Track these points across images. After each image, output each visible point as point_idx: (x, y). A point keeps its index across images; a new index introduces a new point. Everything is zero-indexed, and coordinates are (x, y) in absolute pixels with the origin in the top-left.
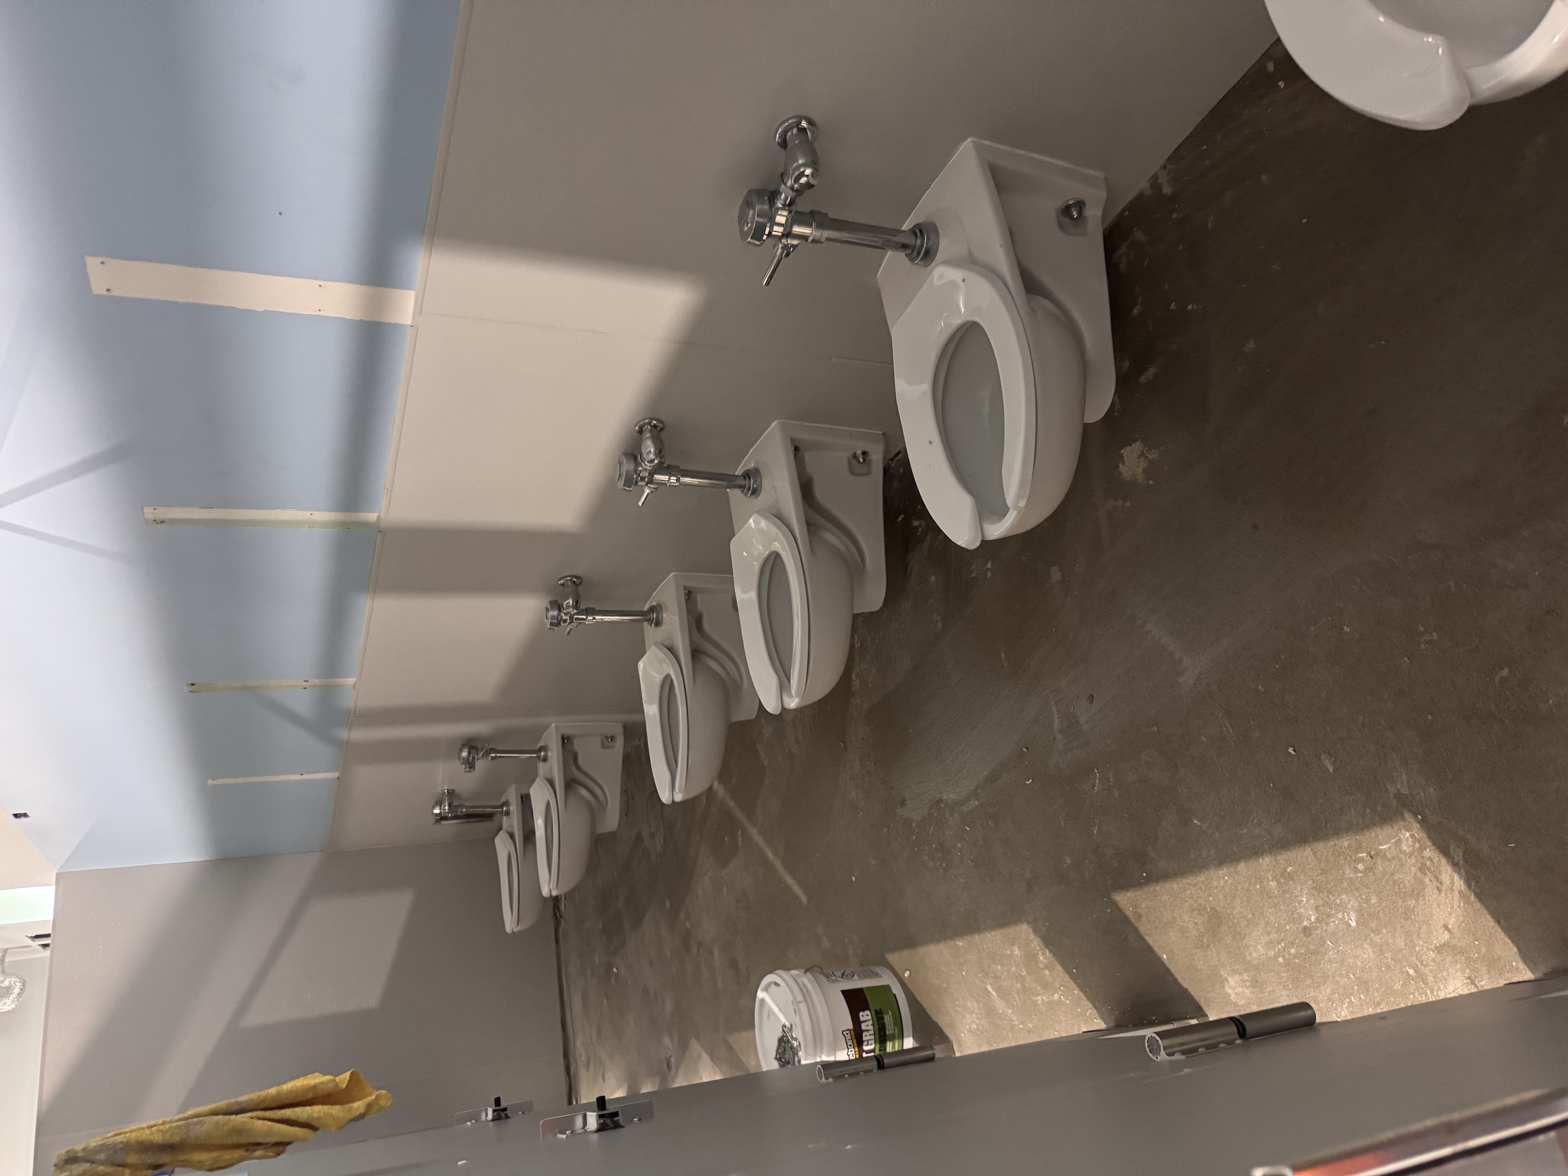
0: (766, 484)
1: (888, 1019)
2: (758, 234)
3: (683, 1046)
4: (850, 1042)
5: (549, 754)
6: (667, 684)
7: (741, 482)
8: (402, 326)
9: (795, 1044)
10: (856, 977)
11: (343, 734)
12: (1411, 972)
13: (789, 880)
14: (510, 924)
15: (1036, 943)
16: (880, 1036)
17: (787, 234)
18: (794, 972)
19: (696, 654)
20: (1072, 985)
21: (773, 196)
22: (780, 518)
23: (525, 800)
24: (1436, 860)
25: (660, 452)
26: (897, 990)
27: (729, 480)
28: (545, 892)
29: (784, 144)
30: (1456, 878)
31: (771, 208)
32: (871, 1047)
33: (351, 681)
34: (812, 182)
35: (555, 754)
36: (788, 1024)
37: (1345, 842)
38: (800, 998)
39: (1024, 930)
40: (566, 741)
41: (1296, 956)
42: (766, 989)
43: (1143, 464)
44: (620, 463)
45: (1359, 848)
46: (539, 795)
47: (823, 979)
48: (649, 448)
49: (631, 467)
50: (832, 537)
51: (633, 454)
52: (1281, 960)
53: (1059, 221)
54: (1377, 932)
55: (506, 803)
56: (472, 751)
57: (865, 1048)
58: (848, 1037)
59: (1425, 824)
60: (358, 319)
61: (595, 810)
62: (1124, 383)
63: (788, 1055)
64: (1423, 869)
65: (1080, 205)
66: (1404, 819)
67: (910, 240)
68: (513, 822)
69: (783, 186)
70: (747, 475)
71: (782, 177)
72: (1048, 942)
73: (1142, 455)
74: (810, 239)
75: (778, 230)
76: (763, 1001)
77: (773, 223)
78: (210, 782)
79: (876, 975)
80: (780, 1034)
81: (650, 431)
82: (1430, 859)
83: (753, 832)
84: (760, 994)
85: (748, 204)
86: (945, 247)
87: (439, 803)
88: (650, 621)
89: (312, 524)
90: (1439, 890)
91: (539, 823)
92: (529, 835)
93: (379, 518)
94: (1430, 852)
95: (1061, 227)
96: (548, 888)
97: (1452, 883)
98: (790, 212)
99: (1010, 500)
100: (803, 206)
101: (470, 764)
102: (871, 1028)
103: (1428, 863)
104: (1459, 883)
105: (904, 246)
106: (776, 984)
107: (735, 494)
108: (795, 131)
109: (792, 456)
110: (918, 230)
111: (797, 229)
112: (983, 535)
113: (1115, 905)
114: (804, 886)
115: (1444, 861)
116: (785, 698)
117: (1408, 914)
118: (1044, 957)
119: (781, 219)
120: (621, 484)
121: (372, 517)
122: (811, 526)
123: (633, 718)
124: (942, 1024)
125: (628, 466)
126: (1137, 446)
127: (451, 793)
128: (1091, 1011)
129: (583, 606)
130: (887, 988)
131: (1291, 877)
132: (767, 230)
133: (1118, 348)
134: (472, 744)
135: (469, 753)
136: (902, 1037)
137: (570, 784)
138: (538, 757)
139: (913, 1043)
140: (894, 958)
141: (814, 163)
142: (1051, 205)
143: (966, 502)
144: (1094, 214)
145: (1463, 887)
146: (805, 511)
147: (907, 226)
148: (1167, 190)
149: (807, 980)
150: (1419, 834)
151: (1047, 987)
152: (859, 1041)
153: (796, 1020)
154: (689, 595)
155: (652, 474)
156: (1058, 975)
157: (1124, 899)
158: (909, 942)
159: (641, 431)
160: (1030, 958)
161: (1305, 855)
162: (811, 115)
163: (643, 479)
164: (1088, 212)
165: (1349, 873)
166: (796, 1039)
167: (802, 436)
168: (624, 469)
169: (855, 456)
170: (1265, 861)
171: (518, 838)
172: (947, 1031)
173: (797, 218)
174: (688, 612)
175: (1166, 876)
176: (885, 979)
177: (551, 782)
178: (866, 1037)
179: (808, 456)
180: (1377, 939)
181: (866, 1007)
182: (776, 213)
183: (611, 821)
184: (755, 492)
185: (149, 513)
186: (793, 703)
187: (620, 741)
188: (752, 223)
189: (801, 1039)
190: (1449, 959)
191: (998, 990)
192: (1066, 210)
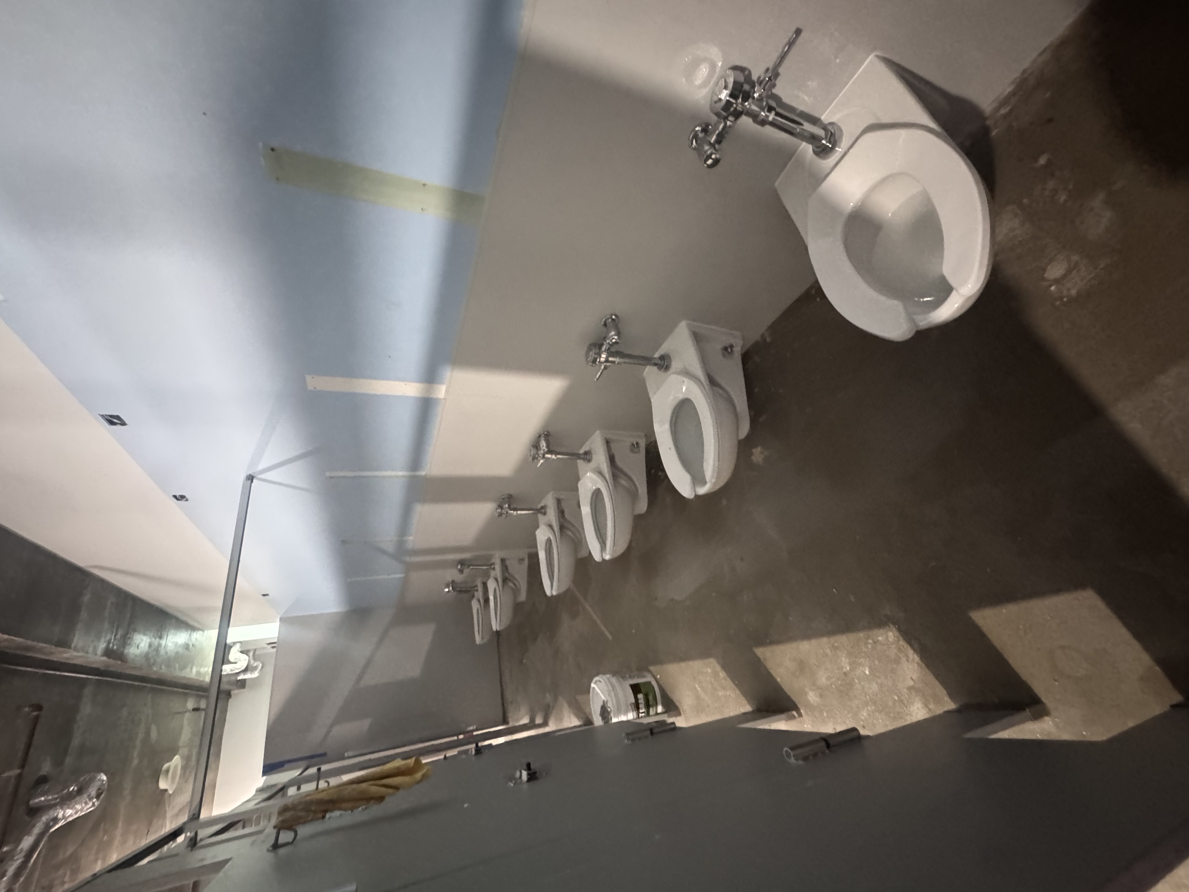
0: (594, 457)
1: (651, 698)
2: (594, 361)
3: (555, 699)
4: (634, 709)
5: (496, 566)
6: (549, 541)
7: (582, 456)
8: (440, 399)
9: (609, 710)
10: (636, 677)
11: (408, 559)
12: (896, 698)
13: (603, 628)
14: (478, 640)
15: (718, 668)
16: (647, 705)
17: (607, 361)
18: (608, 676)
19: (562, 528)
20: (736, 688)
21: (601, 346)
22: (600, 473)
23: (485, 585)
24: (905, 647)
25: (548, 446)
26: (654, 683)
27: (578, 456)
28: (494, 629)
29: (605, 325)
30: (916, 656)
31: (600, 351)
32: (643, 711)
33: (411, 538)
34: (617, 341)
35: (498, 567)
36: (605, 700)
37: (861, 635)
38: (611, 688)
39: (712, 661)
40: (503, 561)
41: (841, 685)
42: (595, 683)
43: (762, 456)
44: (530, 450)
45: (868, 638)
46: (492, 585)
47: (621, 679)
48: (543, 444)
49: (535, 451)
50: (623, 482)
51: (536, 446)
52: (833, 686)
53: (722, 353)
54: (879, 677)
55: (476, 586)
56: (462, 566)
57: (641, 711)
58: (633, 707)
59: (899, 630)
60: (421, 397)
61: (516, 592)
62: (754, 421)
63: (606, 715)
64: (899, 650)
65: (732, 346)
66: (889, 627)
67: (659, 362)
68: (479, 594)
69: (605, 342)
70: (586, 453)
71: (605, 339)
72: (724, 667)
73: (762, 453)
74: (616, 363)
75: (603, 360)
76: (594, 688)
77: (600, 357)
78: (349, 579)
79: (644, 677)
80: (602, 704)
81: (544, 437)
82: (903, 646)
83: (587, 607)
84: (593, 685)
85: (589, 349)
86: (676, 365)
87: (448, 586)
88: (541, 513)
89: (397, 477)
90: (908, 661)
91: (491, 598)
92: (487, 600)
93: (426, 473)
94: (902, 643)
95: (724, 356)
96: (495, 626)
97: (914, 657)
98: (608, 353)
99: (708, 479)
100: (613, 349)
101: (461, 571)
102: (643, 702)
103: (902, 648)
104: (917, 658)
105: (655, 364)
106: (600, 681)
107: (580, 462)
108: (610, 320)
109: (605, 445)
110: (662, 358)
111: (611, 359)
112: (695, 493)
113: (755, 654)
114: (611, 633)
115: (909, 647)
116: (604, 555)
117: (893, 671)
118: (722, 674)
119: (604, 356)
120: (531, 459)
121: (423, 473)
122: (615, 477)
123: (532, 550)
124: (675, 700)
125: (533, 451)
126: (759, 449)
127: (453, 582)
128: (745, 702)
129: (512, 507)
130: (649, 683)
131: (837, 648)
132: (598, 360)
133: (750, 406)
134: (462, 562)
135: (461, 567)
136: (656, 705)
137: (505, 580)
138: (491, 568)
139: (662, 709)
140: (652, 668)
141: (618, 334)
142: (719, 347)
143: (687, 477)
144: (738, 350)
145: (920, 661)
146: (612, 470)
147: (657, 355)
148: (768, 340)
149: (614, 680)
150: (897, 634)
151: (724, 688)
152: (637, 707)
153: (609, 699)
154: (559, 501)
155: (544, 455)
156: (729, 683)
157: (760, 651)
158: (658, 662)
159: (540, 436)
160: (715, 674)
161: (843, 639)
162: (618, 314)
163: (540, 457)
164: (734, 349)
165: (864, 649)
166: (609, 707)
167: (609, 436)
168: (532, 453)
169: (633, 445)
170: (824, 640)
171: (482, 601)
172: (678, 704)
173: (610, 354)
174: (558, 507)
175: (779, 642)
176: (649, 678)
177: (496, 579)
178: (641, 706)
179: (612, 445)
180: (879, 681)
181: (640, 692)
182: (602, 353)
183: (523, 597)
184: (589, 461)
185: (328, 474)
186: (607, 557)
187: (526, 562)
188: (592, 357)
189: (611, 706)
190: (914, 694)
191: (702, 687)
192: (725, 349)
